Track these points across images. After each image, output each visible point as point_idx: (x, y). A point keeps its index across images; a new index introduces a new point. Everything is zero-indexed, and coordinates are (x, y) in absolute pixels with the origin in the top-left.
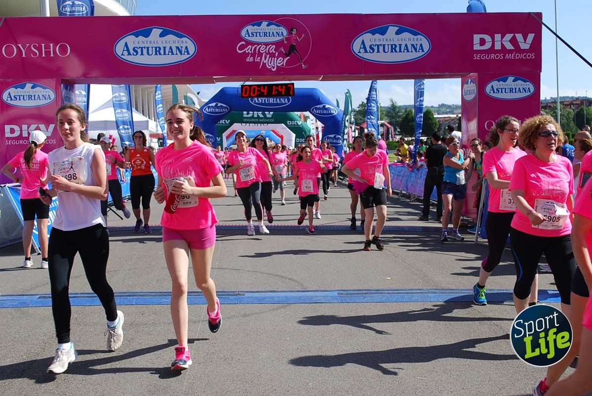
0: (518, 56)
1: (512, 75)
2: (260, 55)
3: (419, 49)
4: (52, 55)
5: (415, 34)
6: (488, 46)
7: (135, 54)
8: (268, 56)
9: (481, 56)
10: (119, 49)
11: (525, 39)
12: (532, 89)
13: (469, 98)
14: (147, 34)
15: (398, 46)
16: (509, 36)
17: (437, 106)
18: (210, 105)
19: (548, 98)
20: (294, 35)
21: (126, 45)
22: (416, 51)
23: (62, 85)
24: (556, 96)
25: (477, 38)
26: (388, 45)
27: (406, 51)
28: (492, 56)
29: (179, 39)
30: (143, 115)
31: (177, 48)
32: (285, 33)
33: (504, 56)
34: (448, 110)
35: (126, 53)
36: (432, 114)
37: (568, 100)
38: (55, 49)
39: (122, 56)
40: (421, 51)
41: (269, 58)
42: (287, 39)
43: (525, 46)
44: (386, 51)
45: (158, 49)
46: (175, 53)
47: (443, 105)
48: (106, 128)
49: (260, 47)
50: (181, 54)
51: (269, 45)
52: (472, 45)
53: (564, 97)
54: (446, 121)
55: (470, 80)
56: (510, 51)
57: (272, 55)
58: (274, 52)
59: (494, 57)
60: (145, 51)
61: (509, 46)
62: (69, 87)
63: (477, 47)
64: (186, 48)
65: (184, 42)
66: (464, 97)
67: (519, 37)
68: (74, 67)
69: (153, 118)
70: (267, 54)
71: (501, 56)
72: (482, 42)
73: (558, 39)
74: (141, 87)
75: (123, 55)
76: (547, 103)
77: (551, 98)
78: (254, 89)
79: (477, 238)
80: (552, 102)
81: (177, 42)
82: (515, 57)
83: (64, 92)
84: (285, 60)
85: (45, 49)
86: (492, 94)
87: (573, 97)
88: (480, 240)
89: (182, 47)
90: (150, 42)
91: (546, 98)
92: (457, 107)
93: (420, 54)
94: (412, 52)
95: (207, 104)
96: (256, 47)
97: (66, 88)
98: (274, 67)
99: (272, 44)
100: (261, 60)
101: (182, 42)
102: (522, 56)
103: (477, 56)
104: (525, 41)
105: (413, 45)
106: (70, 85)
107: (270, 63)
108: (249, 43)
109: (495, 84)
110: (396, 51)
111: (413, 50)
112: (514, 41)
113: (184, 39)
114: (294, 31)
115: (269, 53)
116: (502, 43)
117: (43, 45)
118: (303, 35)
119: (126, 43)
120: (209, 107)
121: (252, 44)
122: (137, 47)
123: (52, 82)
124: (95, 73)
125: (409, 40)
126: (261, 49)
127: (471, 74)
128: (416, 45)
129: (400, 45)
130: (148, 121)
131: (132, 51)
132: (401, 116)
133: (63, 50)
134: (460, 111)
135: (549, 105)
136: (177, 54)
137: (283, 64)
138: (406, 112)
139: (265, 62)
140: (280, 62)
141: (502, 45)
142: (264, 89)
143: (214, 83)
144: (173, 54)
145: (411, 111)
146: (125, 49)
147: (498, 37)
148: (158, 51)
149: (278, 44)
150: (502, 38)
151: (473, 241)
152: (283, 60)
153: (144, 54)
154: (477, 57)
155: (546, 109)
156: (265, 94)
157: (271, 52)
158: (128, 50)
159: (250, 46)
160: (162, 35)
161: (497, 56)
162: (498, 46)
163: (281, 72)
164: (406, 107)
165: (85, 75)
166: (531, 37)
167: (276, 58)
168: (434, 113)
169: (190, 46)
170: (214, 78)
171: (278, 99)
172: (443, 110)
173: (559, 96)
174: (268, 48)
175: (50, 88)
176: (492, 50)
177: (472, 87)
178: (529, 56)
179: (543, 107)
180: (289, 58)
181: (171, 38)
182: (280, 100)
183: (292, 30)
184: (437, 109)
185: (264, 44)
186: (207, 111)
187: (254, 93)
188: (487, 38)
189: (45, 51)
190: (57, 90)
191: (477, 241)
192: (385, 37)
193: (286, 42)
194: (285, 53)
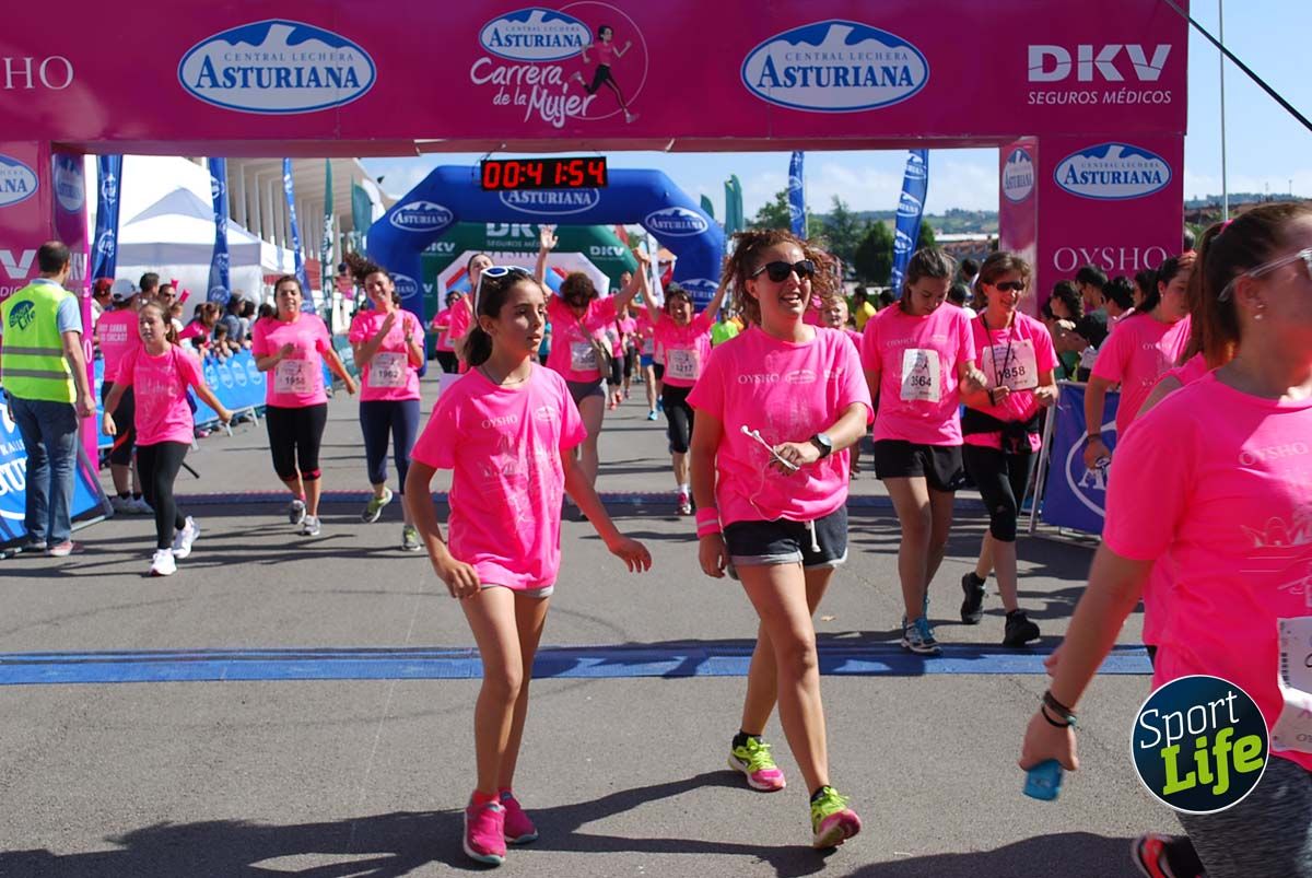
0: (1132, 96)
1: (1117, 140)
2: (527, 89)
3: (902, 79)
4: (29, 85)
5: (892, 43)
6: (1061, 73)
7: (229, 84)
8: (545, 91)
9: (1044, 96)
10: (191, 72)
11: (1149, 56)
12: (1165, 176)
13: (1018, 194)
14: (257, 38)
15: (851, 72)
16: (1111, 51)
17: (942, 213)
18: (408, 207)
19: (1202, 197)
20: (605, 43)
21: (207, 62)
22: (894, 84)
23: (54, 157)
24: (1219, 193)
25: (1036, 54)
26: (828, 68)
27: (869, 83)
28: (1073, 97)
29: (333, 50)
30: (249, 230)
31: (330, 70)
32: (586, 37)
33: (1100, 97)
34: (968, 224)
35: (206, 81)
36: (931, 234)
37: (1247, 201)
38: (36, 71)
39: (198, 90)
40: (904, 83)
41: (548, 96)
42: (590, 52)
43: (1148, 73)
44: (824, 82)
45: (283, 73)
46: (323, 83)
47: (955, 213)
48: (158, 261)
49: (525, 73)
50: (339, 85)
51: (547, 65)
52: (1025, 69)
53: (1238, 195)
54: (963, 249)
55: (1019, 153)
56: (1115, 86)
57: (555, 91)
58: (559, 82)
59: (1077, 99)
60: (252, 77)
61: (1112, 74)
62: (70, 163)
63: (1036, 75)
64: (351, 70)
65: (346, 56)
66: (1007, 192)
67: (1135, 52)
68: (83, 114)
69: (273, 238)
70: (543, 88)
71: (1092, 97)
72: (1049, 63)
73: (1225, 56)
74: (244, 163)
75: (199, 86)
76: (1198, 209)
77: (1209, 197)
78: (512, 170)
79: (1034, 523)
80: (1211, 207)
81: (328, 57)
82: (1125, 100)
83: (58, 174)
84: (586, 102)
85: (12, 70)
86: (1071, 187)
87: (1258, 196)
88: (1042, 528)
89: (340, 69)
90: (265, 57)
91: (1196, 197)
92: (988, 217)
93: (903, 90)
94: (884, 85)
95: (400, 204)
96: (516, 71)
97: (64, 164)
98: (558, 119)
99: (556, 62)
100: (528, 100)
101: (342, 57)
102: (1140, 97)
103: (1035, 97)
104: (1149, 59)
105: (886, 70)
106: (71, 157)
107: (551, 108)
108: (499, 61)
109: (1079, 162)
110: (846, 84)
111: (887, 81)
112: (1122, 62)
113: (346, 50)
114: (607, 35)
115: (547, 85)
116: (1094, 66)
117: (8, 61)
118: (628, 44)
119: (207, 58)
120: (404, 213)
121: (509, 62)
122: (233, 69)
123: (31, 149)
124: (132, 130)
125: (879, 56)
126: (529, 75)
127: (1023, 138)
128: (895, 68)
129: (857, 70)
130: (259, 245)
131: (221, 79)
132: (857, 236)
133: (57, 72)
134: (996, 226)
135: (1203, 212)
136: (328, 86)
137: (580, 114)
138: (868, 227)
139: (537, 106)
140: (574, 106)
141: (1096, 71)
142: (535, 169)
143: (416, 155)
144: (318, 85)
145: (880, 225)
146: (205, 72)
147: (1085, 51)
148: (282, 78)
149: (569, 65)
150: (1095, 54)
151: (1026, 532)
152: (581, 103)
153: (250, 84)
154: (1036, 99)
155: (1197, 223)
156: (538, 182)
157: (551, 82)
158: (212, 75)
159: (502, 69)
160: (292, 41)
161: (1084, 98)
162: (1085, 74)
163: (575, 130)
164: (868, 217)
165: (108, 134)
166: (1162, 52)
167: (563, 98)
168: (935, 231)
169: (359, 66)
170: (418, 144)
171: (568, 195)
172: (956, 222)
173: (1228, 191)
174: (544, 73)
175: (27, 164)
176: (1071, 82)
177: (1025, 169)
178: (1158, 97)
179: (1188, 219)
180: (593, 96)
181: (314, 46)
182: (573, 199)
183: (601, 31)
184: (942, 222)
185: (535, 64)
186: (399, 221)
187: (511, 179)
188: (1061, 54)
189: (12, 75)
190: (40, 170)
191: (1033, 529)
192: (820, 49)
193: (586, 60)
194: (586, 86)
